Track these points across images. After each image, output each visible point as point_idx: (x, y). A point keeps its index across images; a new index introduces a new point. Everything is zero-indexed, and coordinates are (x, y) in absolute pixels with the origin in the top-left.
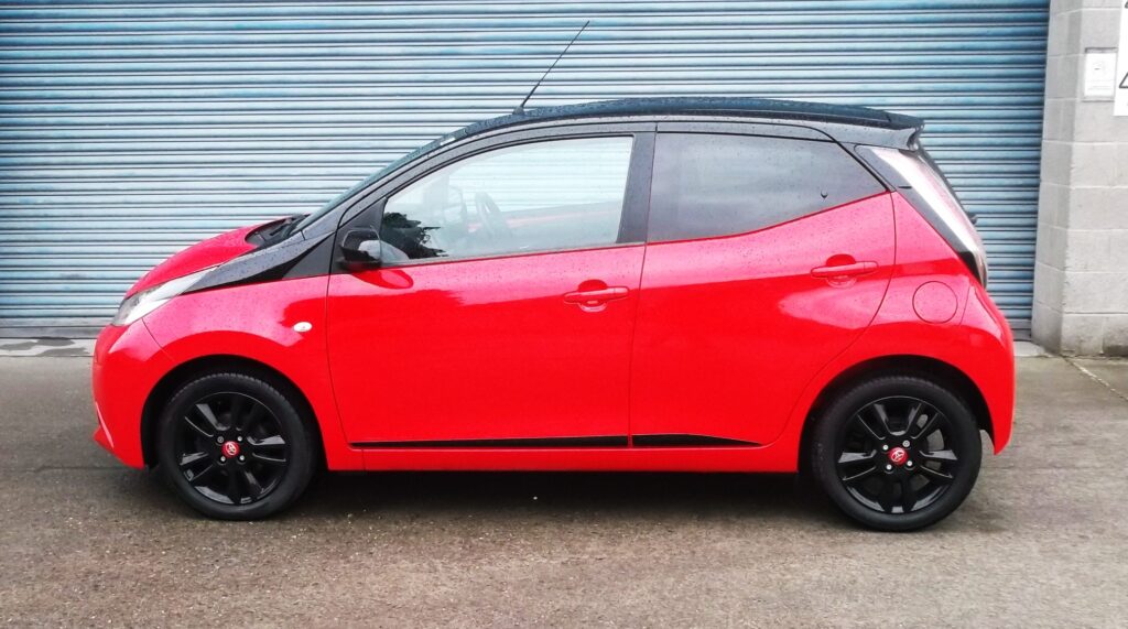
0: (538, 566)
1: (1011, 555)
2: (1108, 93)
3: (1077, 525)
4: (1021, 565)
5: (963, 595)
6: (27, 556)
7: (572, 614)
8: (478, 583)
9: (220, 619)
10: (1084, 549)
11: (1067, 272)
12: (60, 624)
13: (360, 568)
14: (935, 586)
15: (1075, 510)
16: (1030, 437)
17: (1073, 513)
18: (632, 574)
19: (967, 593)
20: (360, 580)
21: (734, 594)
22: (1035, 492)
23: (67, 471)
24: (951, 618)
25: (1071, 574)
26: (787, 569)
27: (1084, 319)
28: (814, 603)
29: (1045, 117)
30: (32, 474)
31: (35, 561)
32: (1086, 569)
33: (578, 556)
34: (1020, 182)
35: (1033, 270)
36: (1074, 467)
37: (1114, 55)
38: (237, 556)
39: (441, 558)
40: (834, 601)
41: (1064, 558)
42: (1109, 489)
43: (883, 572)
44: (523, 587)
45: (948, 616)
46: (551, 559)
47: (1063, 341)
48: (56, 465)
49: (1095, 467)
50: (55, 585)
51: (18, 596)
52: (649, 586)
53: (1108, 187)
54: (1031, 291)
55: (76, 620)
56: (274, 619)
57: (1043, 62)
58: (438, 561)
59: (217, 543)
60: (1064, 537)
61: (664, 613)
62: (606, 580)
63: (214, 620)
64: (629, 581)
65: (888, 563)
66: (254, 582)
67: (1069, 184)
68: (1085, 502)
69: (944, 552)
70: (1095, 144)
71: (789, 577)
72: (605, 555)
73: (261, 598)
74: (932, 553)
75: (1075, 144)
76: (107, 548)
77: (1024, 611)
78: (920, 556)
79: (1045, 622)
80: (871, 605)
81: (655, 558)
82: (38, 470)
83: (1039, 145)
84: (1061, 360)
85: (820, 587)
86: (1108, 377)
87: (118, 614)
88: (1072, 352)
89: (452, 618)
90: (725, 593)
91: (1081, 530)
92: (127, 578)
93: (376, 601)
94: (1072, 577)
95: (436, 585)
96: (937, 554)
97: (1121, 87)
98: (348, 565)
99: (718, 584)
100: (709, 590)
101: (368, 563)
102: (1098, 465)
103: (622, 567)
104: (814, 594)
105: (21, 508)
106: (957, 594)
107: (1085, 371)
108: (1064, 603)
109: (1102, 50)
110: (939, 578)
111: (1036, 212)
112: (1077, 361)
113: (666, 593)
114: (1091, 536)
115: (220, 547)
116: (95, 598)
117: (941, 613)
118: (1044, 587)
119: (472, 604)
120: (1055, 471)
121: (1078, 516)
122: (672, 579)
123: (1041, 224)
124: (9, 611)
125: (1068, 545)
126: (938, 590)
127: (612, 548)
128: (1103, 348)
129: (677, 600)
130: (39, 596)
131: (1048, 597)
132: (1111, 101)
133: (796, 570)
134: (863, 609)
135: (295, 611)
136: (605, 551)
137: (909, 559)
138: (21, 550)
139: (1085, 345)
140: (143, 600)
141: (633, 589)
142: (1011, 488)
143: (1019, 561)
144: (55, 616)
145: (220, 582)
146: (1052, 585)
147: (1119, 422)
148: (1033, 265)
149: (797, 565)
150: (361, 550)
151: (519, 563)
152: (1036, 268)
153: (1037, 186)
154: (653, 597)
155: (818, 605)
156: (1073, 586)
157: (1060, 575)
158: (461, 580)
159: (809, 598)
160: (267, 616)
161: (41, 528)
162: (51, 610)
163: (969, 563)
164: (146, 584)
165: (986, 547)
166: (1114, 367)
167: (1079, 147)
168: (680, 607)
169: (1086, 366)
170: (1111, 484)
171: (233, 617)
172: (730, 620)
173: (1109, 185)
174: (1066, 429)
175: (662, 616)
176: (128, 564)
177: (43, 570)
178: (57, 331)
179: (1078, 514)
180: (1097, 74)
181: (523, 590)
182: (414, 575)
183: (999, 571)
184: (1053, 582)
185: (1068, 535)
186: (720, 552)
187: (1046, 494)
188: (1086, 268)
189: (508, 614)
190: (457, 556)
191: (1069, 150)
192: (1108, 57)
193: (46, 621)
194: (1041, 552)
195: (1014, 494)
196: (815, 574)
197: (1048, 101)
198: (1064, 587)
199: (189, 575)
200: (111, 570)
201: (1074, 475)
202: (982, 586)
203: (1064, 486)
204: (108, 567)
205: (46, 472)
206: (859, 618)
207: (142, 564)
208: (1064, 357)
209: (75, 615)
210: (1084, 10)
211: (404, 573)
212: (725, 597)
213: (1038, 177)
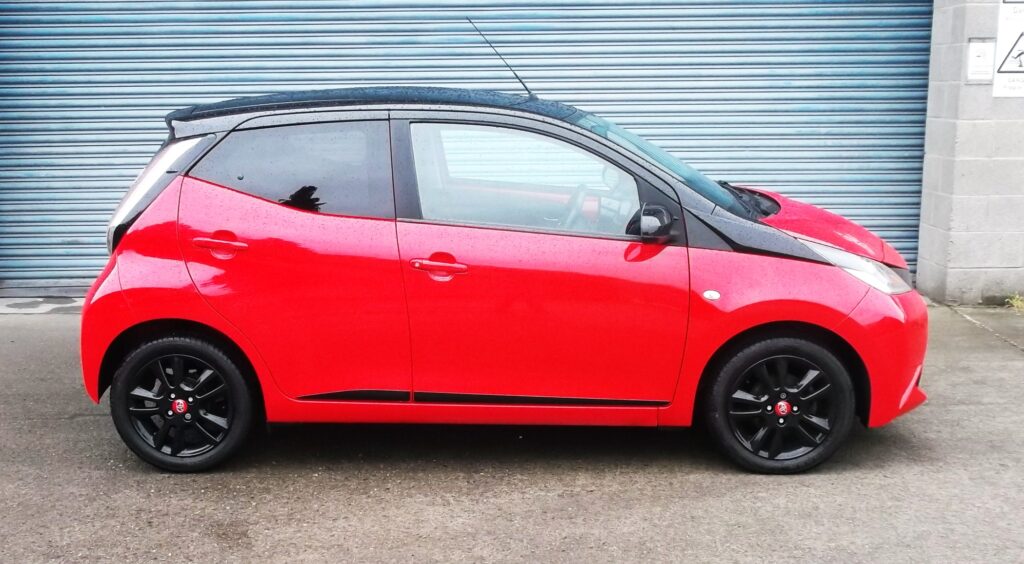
0: (538, 498)
1: (946, 482)
2: (987, 77)
3: (996, 455)
4: (957, 491)
5: (914, 519)
6: (81, 495)
7: (580, 540)
8: (491, 515)
9: (268, 550)
10: (1007, 476)
11: (952, 233)
12: (126, 557)
13: (381, 503)
14: (889, 511)
15: (991, 441)
16: (936, 377)
17: (990, 444)
18: (623, 504)
19: (916, 517)
20: (384, 513)
21: (715, 520)
22: (953, 426)
23: (98, 418)
24: (908, 539)
25: (1002, 498)
26: (756, 498)
27: (966, 274)
28: (787, 527)
29: (929, 98)
30: (68, 421)
31: (89, 500)
32: (1013, 493)
33: (570, 489)
34: (906, 154)
35: (917, 231)
36: (979, 403)
37: (993, 44)
38: (269, 493)
39: (450, 492)
40: (804, 526)
41: (992, 484)
42: (1015, 422)
43: (839, 500)
44: (530, 517)
45: (905, 537)
46: (548, 491)
47: (947, 292)
48: (87, 413)
49: (999, 404)
50: (113, 522)
51: (82, 533)
52: (641, 515)
53: (986, 159)
54: (916, 249)
55: (139, 553)
56: (316, 550)
57: (927, 50)
58: (448, 495)
59: (248, 482)
60: (987, 465)
61: (659, 538)
62: (600, 509)
63: (264, 552)
64: (621, 510)
65: (843, 491)
66: (290, 517)
67: (954, 156)
68: (997, 435)
69: (889, 481)
70: (976, 121)
71: (759, 504)
72: (593, 488)
73: (299, 531)
74: (878, 481)
75: (959, 122)
76: (151, 487)
77: (970, 532)
78: (869, 484)
79: (990, 541)
80: (836, 529)
81: (640, 490)
82: (72, 417)
83: (923, 122)
84: (946, 308)
85: (788, 513)
86: (990, 324)
87: (175, 548)
88: (955, 302)
89: (474, 546)
90: (708, 521)
91: (1000, 460)
92: (176, 514)
93: (403, 532)
94: (1003, 501)
95: (452, 517)
96: (882, 483)
97: (999, 72)
98: (370, 500)
99: (700, 513)
100: (693, 517)
101: (387, 498)
102: (1001, 401)
103: (612, 499)
104: (785, 519)
105: (65, 452)
106: (908, 517)
107: (968, 318)
108: (1003, 524)
109: (983, 39)
110: (890, 504)
111: (920, 181)
112: (961, 309)
113: (656, 521)
114: (1010, 465)
115: (252, 485)
116: (151, 533)
117: (898, 535)
118: (981, 511)
119: (489, 533)
120: (964, 407)
121: (993, 447)
122: (659, 509)
123: (925, 191)
124: (77, 546)
125: (992, 473)
126: (891, 514)
127: (598, 481)
128: (982, 298)
129: (669, 526)
130: (101, 533)
131: (987, 520)
132: (990, 84)
133: (763, 498)
134: (831, 532)
135: (333, 543)
136: (593, 484)
137: (859, 486)
138: (74, 490)
139: (966, 296)
140: (196, 534)
141: (626, 518)
142: (931, 423)
143: (955, 488)
144: (120, 550)
145: (260, 517)
146: (988, 508)
147: (1009, 363)
148: (917, 226)
149: (764, 495)
150: (378, 486)
151: (521, 496)
152: (921, 229)
153: (922, 157)
154: (646, 525)
155: (791, 530)
156: (1006, 509)
157: (992, 499)
158: (474, 512)
159: (781, 523)
160: (310, 547)
161: (87, 470)
162: (115, 545)
163: (913, 490)
164: (194, 520)
165: (922, 475)
166: (993, 314)
167: (963, 125)
168: (671, 531)
169: (971, 315)
170: (1015, 418)
171: (279, 549)
172: (718, 544)
173: (988, 157)
174: (966, 369)
175: (658, 541)
176: (174, 501)
177: (98, 509)
178: (60, 291)
179: (995, 446)
180: (980, 61)
181: (530, 520)
182: (431, 509)
183: (939, 497)
184: (987, 506)
185: (990, 464)
186: (694, 483)
187: (963, 428)
188: (967, 229)
189: (522, 541)
190: (465, 490)
191: (954, 126)
192: (988, 46)
193: (113, 555)
194: (970, 479)
195: (935, 428)
196: (782, 501)
197: (932, 84)
198: (998, 510)
199: (231, 512)
200: (160, 508)
201: (981, 411)
202: (928, 511)
203: (976, 420)
204: (156, 505)
205: (80, 419)
206: (830, 540)
207: (186, 502)
208: (949, 306)
209: (138, 549)
210: (967, 5)
211: (421, 507)
212: (709, 524)
213: (922, 150)
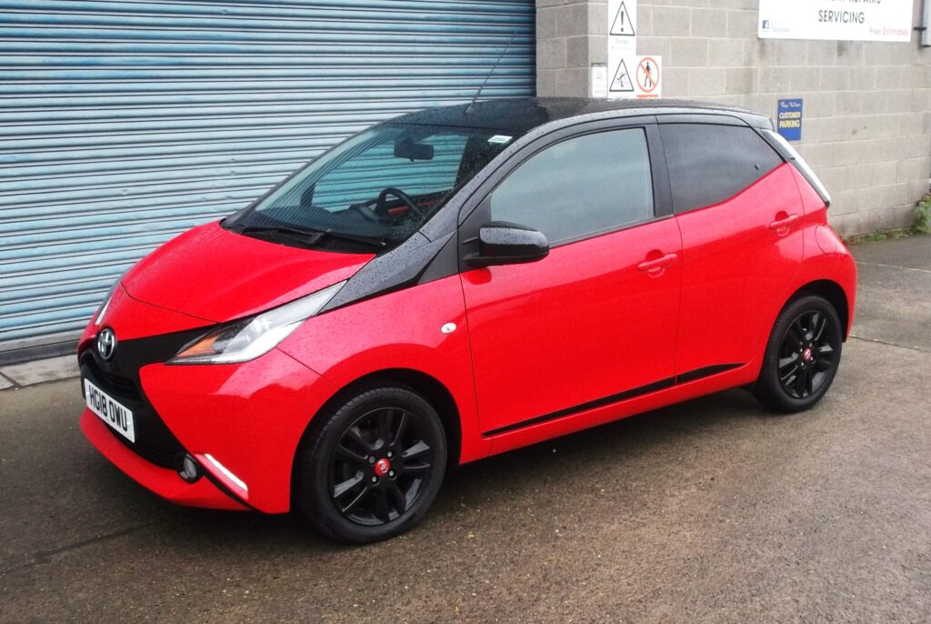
37: (605, 68)
97: (611, 91)
109: (599, 64)
180: (598, 81)
192: (603, 70)
210: (589, 36)
